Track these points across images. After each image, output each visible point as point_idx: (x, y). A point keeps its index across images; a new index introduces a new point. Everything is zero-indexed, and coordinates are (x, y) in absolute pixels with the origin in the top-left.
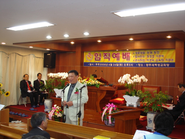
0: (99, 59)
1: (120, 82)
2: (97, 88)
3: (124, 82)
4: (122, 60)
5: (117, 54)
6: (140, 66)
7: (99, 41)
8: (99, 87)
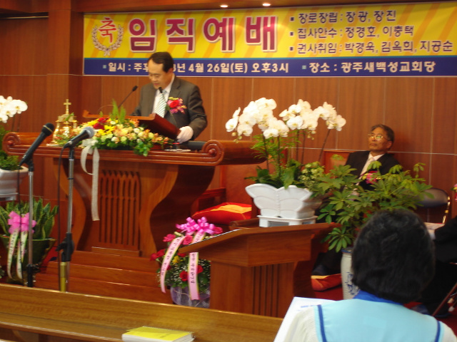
0: (148, 44)
1: (235, 131)
2: (141, 156)
3: (249, 131)
4: (242, 49)
5: (223, 24)
6: (319, 74)
8: (149, 153)
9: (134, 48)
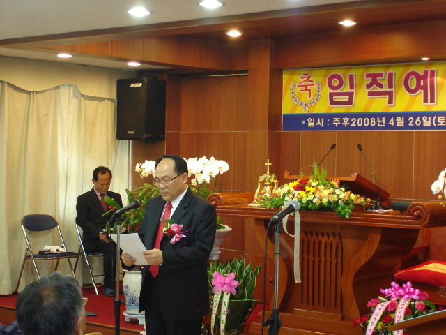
0: (346, 99)
1: (441, 193)
2: (343, 218)
7: (348, 23)
8: (351, 215)
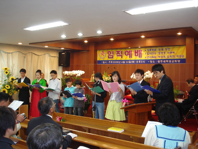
0: (112, 57)
1: (133, 78)
5: (129, 52)
6: (152, 63)
7: (112, 39)
9: (109, 58)
